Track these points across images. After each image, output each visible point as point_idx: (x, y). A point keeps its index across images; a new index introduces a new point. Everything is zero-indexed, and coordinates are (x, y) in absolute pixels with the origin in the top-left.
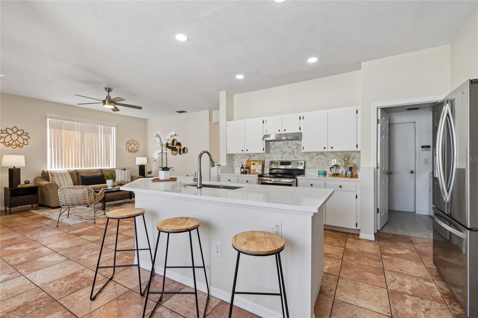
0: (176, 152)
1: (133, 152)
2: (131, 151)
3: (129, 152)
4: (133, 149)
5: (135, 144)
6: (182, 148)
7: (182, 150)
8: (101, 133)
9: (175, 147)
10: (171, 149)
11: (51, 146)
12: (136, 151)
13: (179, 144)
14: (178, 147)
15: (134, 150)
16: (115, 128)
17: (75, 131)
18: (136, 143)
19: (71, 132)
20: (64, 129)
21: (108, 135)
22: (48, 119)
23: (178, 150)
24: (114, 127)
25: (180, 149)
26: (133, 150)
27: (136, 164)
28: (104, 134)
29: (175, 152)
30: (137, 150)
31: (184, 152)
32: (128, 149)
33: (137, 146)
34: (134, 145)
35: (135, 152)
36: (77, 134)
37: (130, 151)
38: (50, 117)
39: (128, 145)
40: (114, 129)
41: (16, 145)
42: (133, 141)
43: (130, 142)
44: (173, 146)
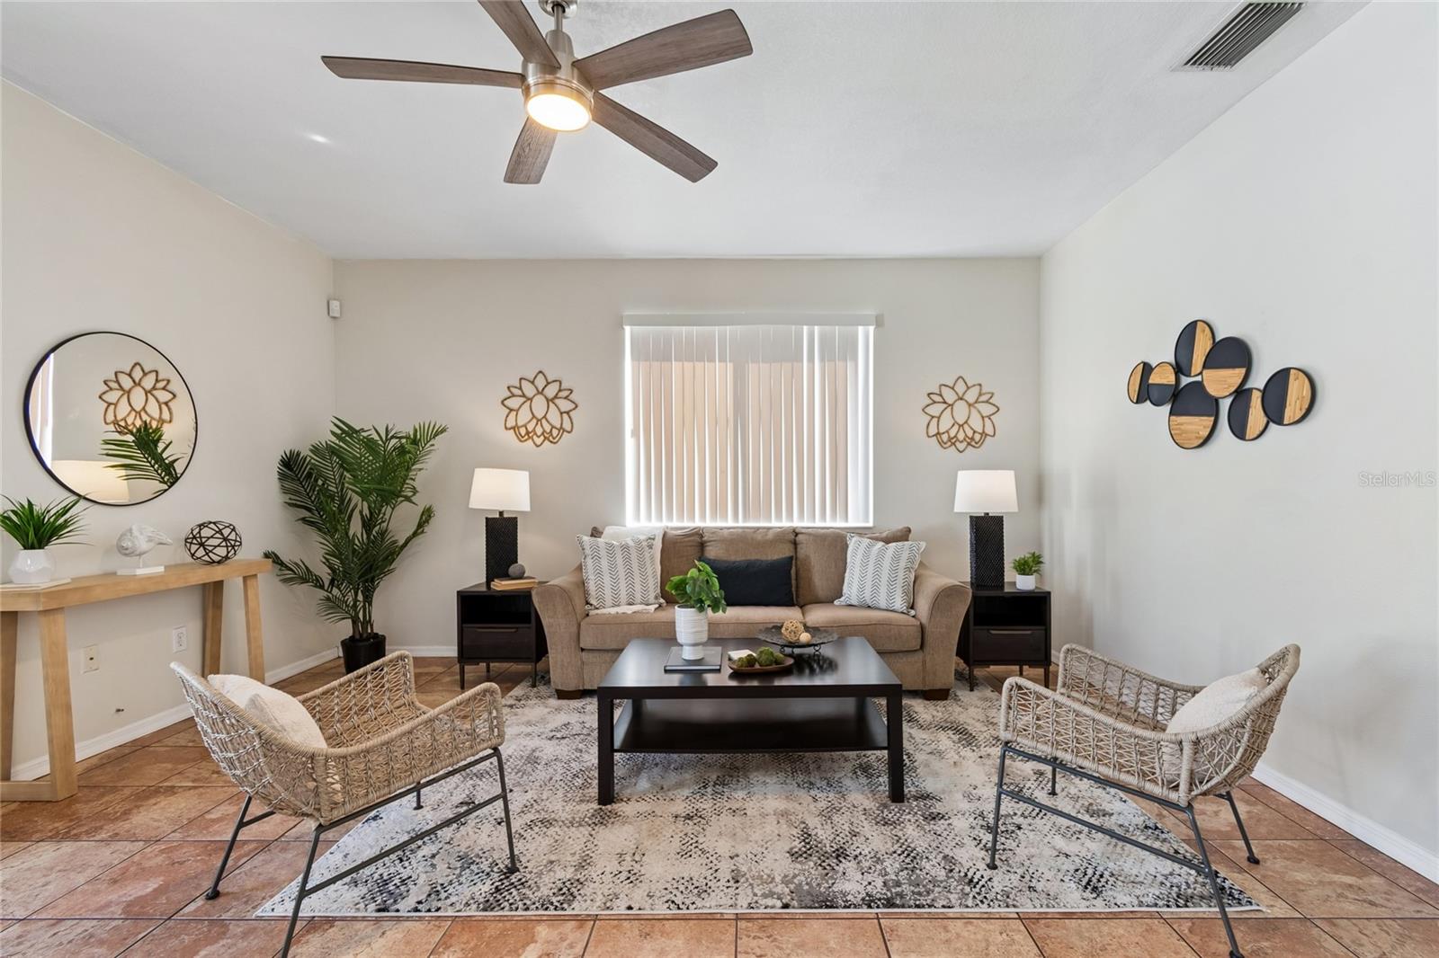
0: (1209, 421)
1: (961, 446)
2: (953, 441)
3: (941, 443)
4: (960, 426)
5: (971, 400)
6: (1259, 381)
7: (1256, 399)
8: (811, 359)
9: (1200, 385)
10: (1167, 408)
11: (635, 433)
12: (977, 437)
13: (1233, 352)
14: (1221, 383)
15: (970, 434)
16: (871, 329)
17: (715, 361)
18: (980, 395)
19: (699, 365)
20: (675, 360)
21: (840, 364)
22: (628, 329)
23: (1225, 405)
24: (866, 324)
25: (1241, 394)
26: (961, 436)
27: (956, 510)
28: (822, 360)
29: (1200, 424)
30: (984, 435)
31: (1275, 414)
32: (933, 430)
33: (986, 409)
34: (970, 405)
35: (971, 442)
36: (719, 374)
37: (945, 437)
38: (636, 321)
39: (935, 410)
40: (865, 335)
41: (543, 434)
42: (960, 388)
43: (946, 393)
44: (1185, 381)
